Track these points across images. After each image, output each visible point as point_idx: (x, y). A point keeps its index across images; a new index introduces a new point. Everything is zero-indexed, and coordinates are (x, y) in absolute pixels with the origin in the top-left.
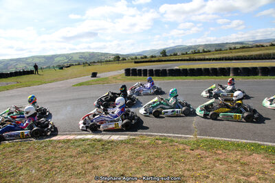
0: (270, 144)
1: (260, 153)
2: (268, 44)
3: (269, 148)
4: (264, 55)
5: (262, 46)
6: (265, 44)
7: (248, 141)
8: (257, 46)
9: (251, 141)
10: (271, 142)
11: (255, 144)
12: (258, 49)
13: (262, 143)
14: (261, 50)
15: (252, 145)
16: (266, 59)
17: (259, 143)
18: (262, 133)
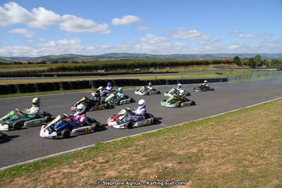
0: (31, 161)
1: (22, 175)
2: (26, 62)
3: (31, 166)
4: (23, 72)
5: (21, 63)
6: (23, 62)
7: (9, 167)
8: (15, 63)
9: (12, 166)
10: (32, 159)
11: (16, 167)
12: (16, 66)
13: (24, 163)
14: (20, 67)
15: (13, 169)
16: (25, 76)
17: (21, 164)
18: (24, 152)
